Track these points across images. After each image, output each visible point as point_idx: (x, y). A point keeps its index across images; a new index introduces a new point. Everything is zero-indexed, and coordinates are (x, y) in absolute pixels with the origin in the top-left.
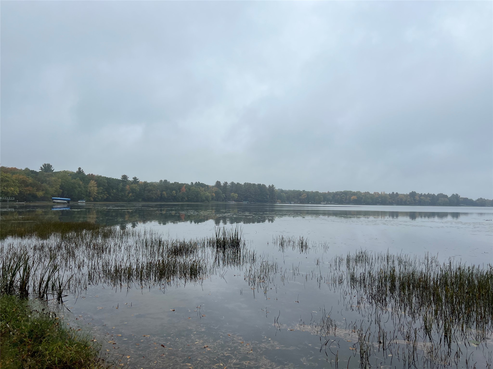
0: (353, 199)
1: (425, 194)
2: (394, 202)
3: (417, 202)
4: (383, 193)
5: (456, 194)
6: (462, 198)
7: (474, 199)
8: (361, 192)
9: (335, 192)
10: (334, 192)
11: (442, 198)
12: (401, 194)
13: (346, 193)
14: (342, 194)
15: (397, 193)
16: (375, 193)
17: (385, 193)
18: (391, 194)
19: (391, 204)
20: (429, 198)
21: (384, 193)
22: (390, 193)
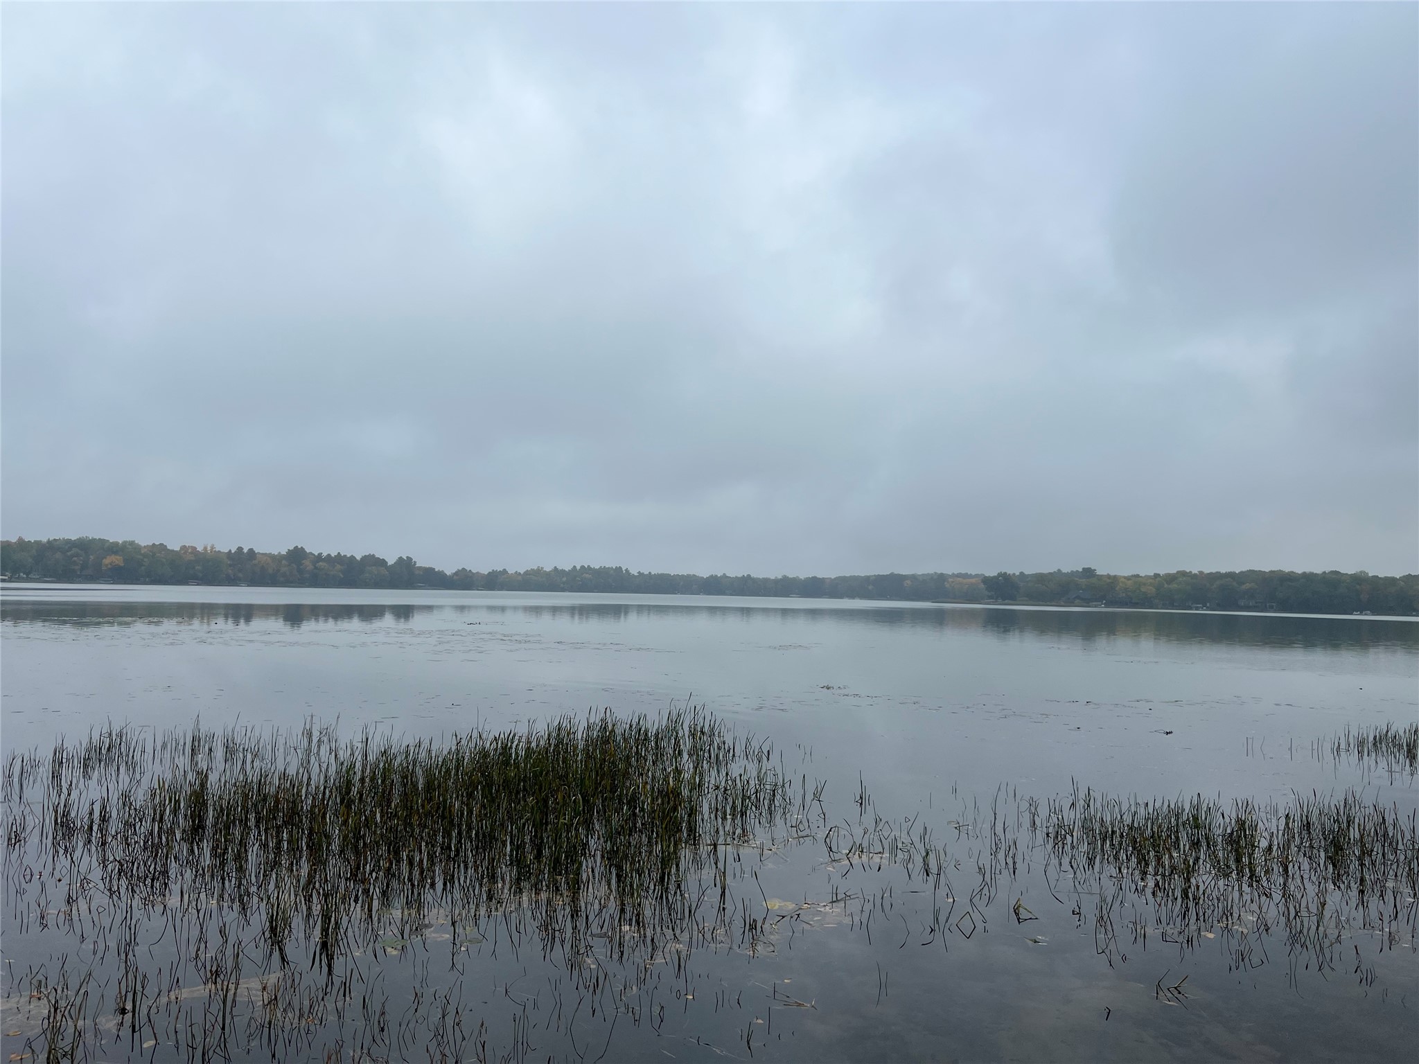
0: (109, 566)
1: (329, 555)
2: (240, 575)
3: (307, 576)
4: (209, 548)
5: (407, 557)
6: (420, 568)
7: (449, 571)
8: (138, 545)
9: (45, 540)
10: (41, 541)
11: (373, 567)
12: (263, 554)
13: (84, 546)
14: (70, 549)
15: (251, 550)
16: (184, 547)
17: (217, 550)
18: (233, 552)
19: (232, 581)
20: (338, 567)
21: (212, 547)
22: (230, 551)
